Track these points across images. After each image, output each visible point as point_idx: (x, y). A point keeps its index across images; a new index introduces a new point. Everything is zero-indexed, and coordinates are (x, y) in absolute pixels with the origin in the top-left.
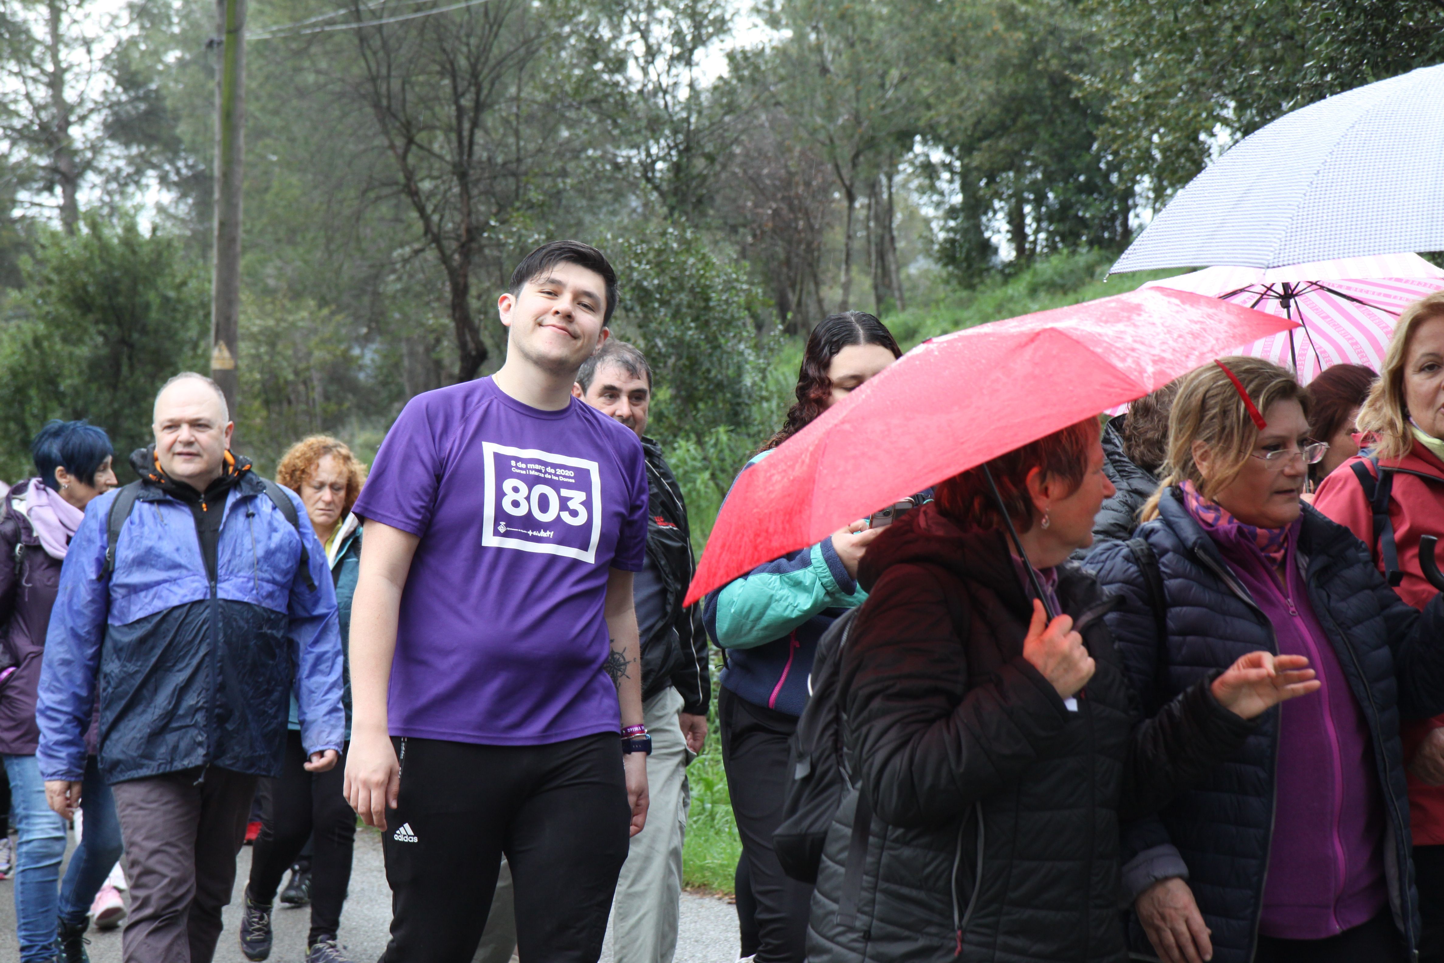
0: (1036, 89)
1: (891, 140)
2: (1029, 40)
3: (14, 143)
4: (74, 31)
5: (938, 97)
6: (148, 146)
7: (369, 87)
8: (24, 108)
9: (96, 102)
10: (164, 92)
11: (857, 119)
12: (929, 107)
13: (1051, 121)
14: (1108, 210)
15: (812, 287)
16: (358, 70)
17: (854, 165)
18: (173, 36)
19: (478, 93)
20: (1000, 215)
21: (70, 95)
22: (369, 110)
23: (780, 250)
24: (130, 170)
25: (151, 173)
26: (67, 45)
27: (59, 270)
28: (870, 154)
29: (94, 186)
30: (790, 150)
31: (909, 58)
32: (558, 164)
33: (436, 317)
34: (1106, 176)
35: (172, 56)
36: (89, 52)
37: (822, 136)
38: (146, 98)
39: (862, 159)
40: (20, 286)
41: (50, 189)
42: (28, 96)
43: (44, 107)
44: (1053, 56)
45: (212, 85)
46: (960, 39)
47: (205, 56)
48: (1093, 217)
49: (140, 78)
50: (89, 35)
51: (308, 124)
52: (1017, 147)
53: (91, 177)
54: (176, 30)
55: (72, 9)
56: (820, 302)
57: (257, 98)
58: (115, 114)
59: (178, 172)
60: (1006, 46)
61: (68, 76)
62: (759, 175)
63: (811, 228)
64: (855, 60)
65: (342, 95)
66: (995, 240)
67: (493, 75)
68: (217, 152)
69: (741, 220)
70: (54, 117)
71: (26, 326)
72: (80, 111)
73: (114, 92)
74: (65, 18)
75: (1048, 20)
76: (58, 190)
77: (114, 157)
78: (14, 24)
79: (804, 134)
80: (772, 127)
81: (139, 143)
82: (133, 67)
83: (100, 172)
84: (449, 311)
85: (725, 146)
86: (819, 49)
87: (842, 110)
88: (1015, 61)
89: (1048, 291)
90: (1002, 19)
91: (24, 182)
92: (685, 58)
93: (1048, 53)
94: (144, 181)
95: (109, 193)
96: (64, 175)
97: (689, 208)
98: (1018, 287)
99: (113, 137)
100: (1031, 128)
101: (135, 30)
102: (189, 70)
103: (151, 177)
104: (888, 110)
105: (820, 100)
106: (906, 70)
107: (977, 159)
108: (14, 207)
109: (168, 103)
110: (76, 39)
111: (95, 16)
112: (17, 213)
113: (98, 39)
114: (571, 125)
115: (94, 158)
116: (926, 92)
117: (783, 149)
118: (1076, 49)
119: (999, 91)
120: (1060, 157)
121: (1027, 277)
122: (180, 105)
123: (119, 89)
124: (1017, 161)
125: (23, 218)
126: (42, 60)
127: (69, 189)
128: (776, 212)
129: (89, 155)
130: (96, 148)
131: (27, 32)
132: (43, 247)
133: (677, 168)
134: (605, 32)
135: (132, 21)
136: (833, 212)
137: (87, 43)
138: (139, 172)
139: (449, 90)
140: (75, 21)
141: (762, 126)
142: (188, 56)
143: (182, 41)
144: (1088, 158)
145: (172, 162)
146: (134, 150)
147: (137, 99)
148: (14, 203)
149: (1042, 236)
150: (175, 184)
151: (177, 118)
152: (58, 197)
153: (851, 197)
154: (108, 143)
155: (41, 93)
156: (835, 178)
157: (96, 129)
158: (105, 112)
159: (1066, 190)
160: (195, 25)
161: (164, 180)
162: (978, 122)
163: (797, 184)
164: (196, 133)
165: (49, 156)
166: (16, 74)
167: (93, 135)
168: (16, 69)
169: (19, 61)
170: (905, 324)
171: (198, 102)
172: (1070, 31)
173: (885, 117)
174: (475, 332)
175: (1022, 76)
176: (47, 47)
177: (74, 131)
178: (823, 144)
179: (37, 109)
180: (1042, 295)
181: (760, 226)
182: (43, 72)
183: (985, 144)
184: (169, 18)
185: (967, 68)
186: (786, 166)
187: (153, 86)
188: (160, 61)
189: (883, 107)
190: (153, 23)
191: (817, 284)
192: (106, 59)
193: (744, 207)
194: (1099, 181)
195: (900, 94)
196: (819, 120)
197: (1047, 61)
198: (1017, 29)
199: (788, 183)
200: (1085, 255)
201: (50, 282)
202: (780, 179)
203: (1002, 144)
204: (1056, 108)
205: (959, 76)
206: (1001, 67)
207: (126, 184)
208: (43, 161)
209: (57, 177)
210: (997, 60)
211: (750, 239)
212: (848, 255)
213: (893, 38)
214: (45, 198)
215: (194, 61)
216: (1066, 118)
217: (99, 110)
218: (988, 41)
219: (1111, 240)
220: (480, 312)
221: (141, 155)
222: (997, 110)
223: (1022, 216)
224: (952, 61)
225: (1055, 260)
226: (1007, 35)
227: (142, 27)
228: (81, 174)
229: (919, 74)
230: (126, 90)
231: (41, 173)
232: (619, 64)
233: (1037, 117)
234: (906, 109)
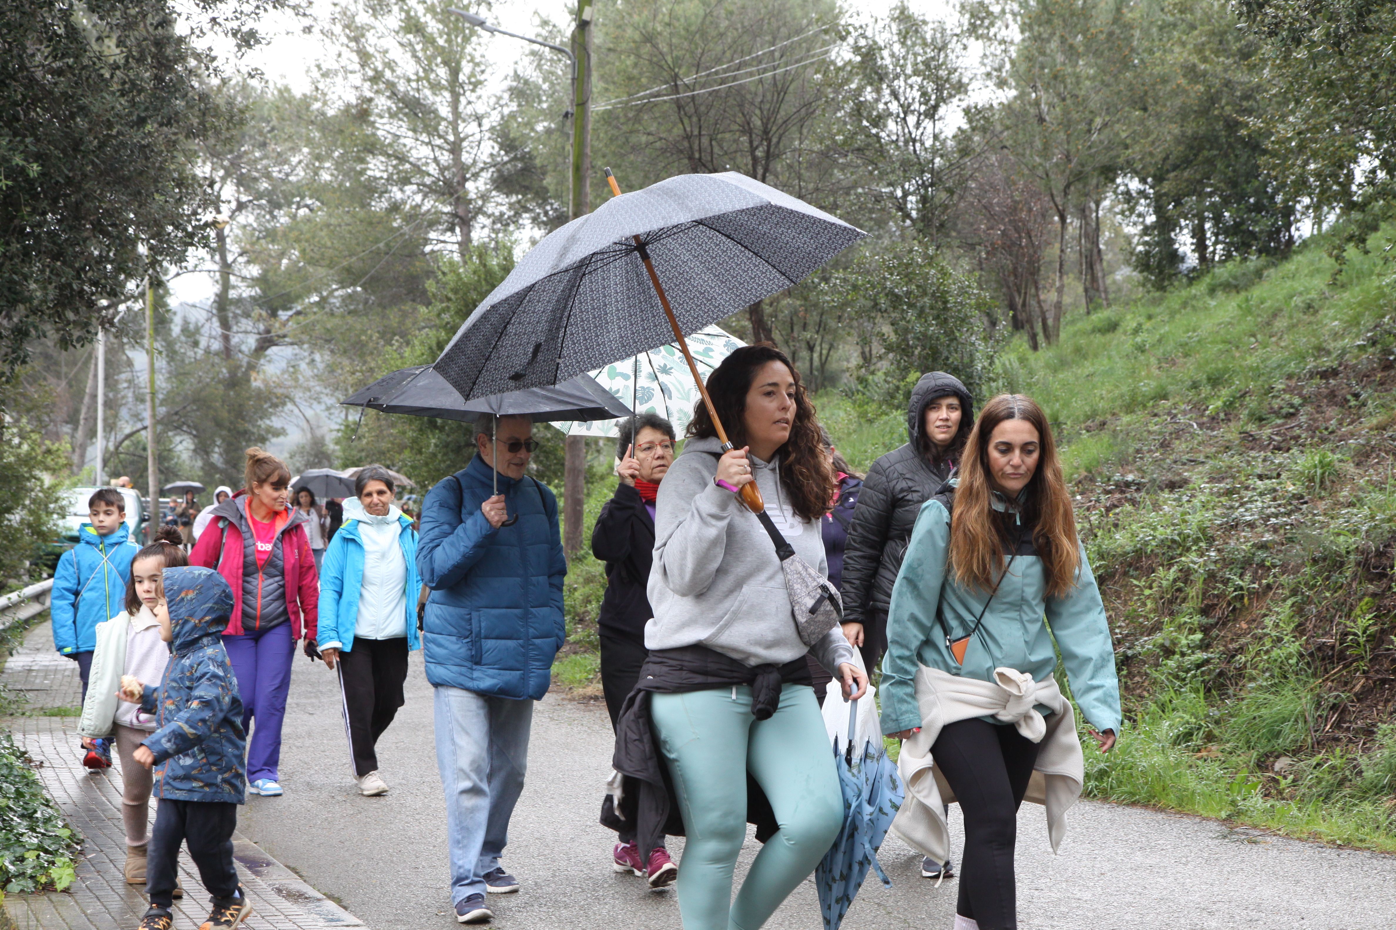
0: (1214, 130)
1: (1096, 174)
2: (1208, 91)
3: (425, 196)
4: (469, 110)
5: (1134, 139)
6: (524, 196)
7: (686, 144)
8: (432, 169)
9: (485, 163)
10: (535, 153)
11: (1068, 158)
12: (1126, 147)
13: (1226, 155)
14: (1273, 225)
15: (1033, 291)
16: (678, 131)
17: (1066, 194)
18: (543, 110)
19: (769, 146)
20: (1185, 231)
21: (466, 158)
22: (686, 161)
23: (1008, 262)
24: (512, 213)
25: (525, 215)
26: (464, 121)
27: (455, 291)
28: (1080, 186)
29: (483, 227)
30: (1015, 183)
31: (1109, 108)
32: (832, 199)
33: (738, 320)
34: (1272, 197)
35: (540, 127)
36: (480, 125)
37: (1040, 172)
38: (522, 159)
39: (1072, 188)
40: (428, 304)
41: (452, 229)
42: (436, 160)
43: (447, 168)
44: (1227, 104)
45: (568, 147)
46: (1150, 93)
47: (564, 125)
48: (1261, 232)
49: (517, 143)
50: (481, 111)
51: (642, 174)
52: (1198, 177)
53: (481, 219)
54: (545, 106)
55: (468, 93)
56: (1039, 302)
57: (604, 156)
58: (499, 171)
59: (546, 213)
60: (1188, 96)
61: (465, 144)
62: (991, 204)
63: (1033, 245)
64: (1066, 112)
65: (664, 151)
66: (1181, 250)
67: (781, 131)
68: (571, 197)
69: (976, 240)
70: (454, 175)
71: (432, 333)
72: (473, 170)
73: (499, 155)
74: (463, 100)
75: (1222, 75)
76: (458, 230)
77: (498, 204)
78: (424, 106)
79: (1026, 172)
80: (1000, 166)
81: (517, 194)
82: (512, 136)
83: (489, 216)
84: (748, 316)
85: (962, 182)
86: (1037, 103)
87: (1056, 151)
88: (1196, 108)
89: (1224, 290)
90: (1184, 76)
91: (432, 224)
92: (931, 113)
93: (1223, 102)
94: (521, 221)
95: (496, 232)
96: (461, 218)
97: (934, 231)
98: (1200, 288)
99: (497, 188)
100: (1210, 161)
101: (514, 107)
102: (554, 136)
103: (526, 219)
104: (1093, 150)
105: (1038, 144)
106: (1107, 119)
107: (1166, 187)
108: (425, 245)
109: (538, 162)
110: (470, 116)
111: (485, 98)
112: (428, 249)
113: (487, 115)
114: (843, 168)
115: (483, 205)
116: (1123, 135)
117: (1009, 182)
118: (1247, 97)
119: (1183, 134)
120: (1233, 184)
121: (1207, 280)
122: (545, 163)
123: (502, 153)
124: (1198, 188)
125: (433, 251)
126: (447, 133)
127: (465, 229)
128: (1004, 232)
129: (480, 202)
130: (485, 197)
131: (435, 112)
132: (444, 274)
133: (924, 200)
134: (869, 95)
135: (511, 100)
136: (1049, 232)
137: (479, 119)
138: (517, 214)
139: (747, 144)
140: (469, 103)
141: (992, 165)
142: (553, 126)
143: (549, 115)
144: (1257, 183)
145: (539, 206)
146: (514, 199)
147: (515, 159)
148: (427, 241)
149: (1219, 247)
150: (543, 222)
151: (544, 174)
152: (457, 236)
153: (1063, 219)
154: (494, 193)
155: (445, 158)
156: (1052, 204)
157: (486, 184)
158: (492, 169)
159: (1238, 210)
160: (559, 102)
161: (535, 220)
162: (1166, 158)
163: (1022, 210)
164: (557, 184)
165: (451, 204)
166: (427, 144)
167: (482, 188)
168: (427, 140)
169: (429, 134)
170: (1109, 319)
171: (560, 160)
172: (1241, 84)
173: (1090, 155)
174: (768, 332)
175: (1202, 121)
176: (450, 123)
177: (470, 185)
178: (1041, 178)
179: (442, 170)
180: (1219, 293)
181: (992, 244)
182: (446, 141)
183: (1172, 175)
184: (539, 96)
185: (1158, 115)
186: (1012, 197)
187: (527, 150)
188: (533, 129)
189: (1090, 147)
190: (527, 102)
191: (1037, 288)
192: (492, 129)
193: (978, 229)
194: (1265, 201)
195: (1102, 137)
196: (1038, 160)
197: (1223, 108)
198: (1197, 83)
199: (1014, 209)
200: (1254, 261)
201: (449, 299)
202: (1007, 206)
203: (1186, 174)
204: (1230, 145)
205: (1151, 123)
206: (1183, 114)
207: (508, 225)
208: (447, 209)
209: (457, 221)
210: (1180, 108)
211: (983, 255)
212: (1061, 265)
213: (1097, 93)
214: (448, 236)
215: (557, 130)
216: (1238, 152)
217: (487, 169)
218: (1174, 93)
219: (1276, 248)
220: (771, 316)
221: (519, 202)
222: (1181, 148)
223: (1203, 231)
224: (1145, 109)
225: (1230, 265)
226: (1188, 88)
227: (519, 105)
228: (474, 218)
229: (1119, 120)
230: (507, 153)
231: (445, 217)
232: (879, 121)
233: (1215, 152)
234: (1108, 149)
